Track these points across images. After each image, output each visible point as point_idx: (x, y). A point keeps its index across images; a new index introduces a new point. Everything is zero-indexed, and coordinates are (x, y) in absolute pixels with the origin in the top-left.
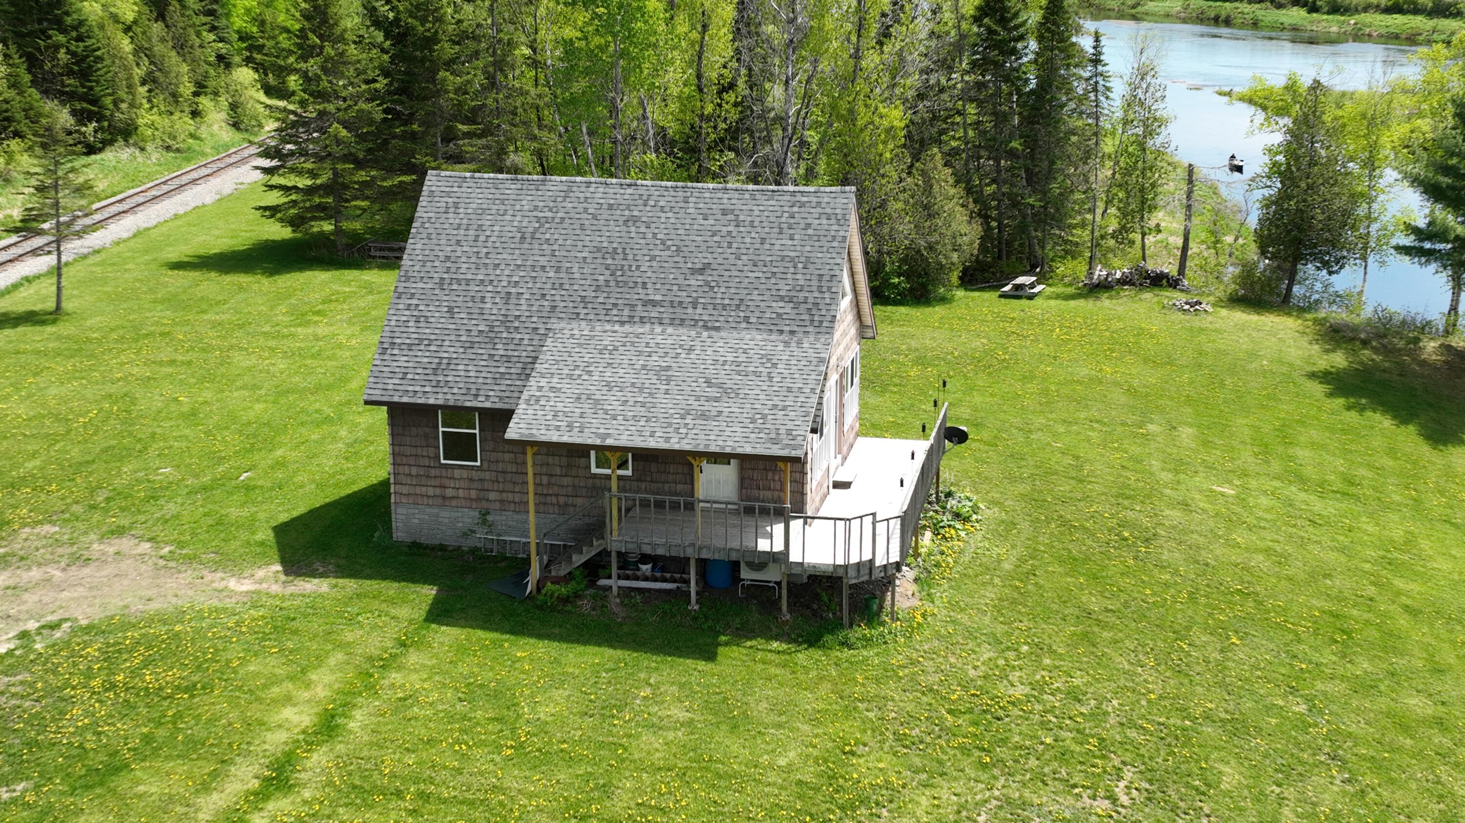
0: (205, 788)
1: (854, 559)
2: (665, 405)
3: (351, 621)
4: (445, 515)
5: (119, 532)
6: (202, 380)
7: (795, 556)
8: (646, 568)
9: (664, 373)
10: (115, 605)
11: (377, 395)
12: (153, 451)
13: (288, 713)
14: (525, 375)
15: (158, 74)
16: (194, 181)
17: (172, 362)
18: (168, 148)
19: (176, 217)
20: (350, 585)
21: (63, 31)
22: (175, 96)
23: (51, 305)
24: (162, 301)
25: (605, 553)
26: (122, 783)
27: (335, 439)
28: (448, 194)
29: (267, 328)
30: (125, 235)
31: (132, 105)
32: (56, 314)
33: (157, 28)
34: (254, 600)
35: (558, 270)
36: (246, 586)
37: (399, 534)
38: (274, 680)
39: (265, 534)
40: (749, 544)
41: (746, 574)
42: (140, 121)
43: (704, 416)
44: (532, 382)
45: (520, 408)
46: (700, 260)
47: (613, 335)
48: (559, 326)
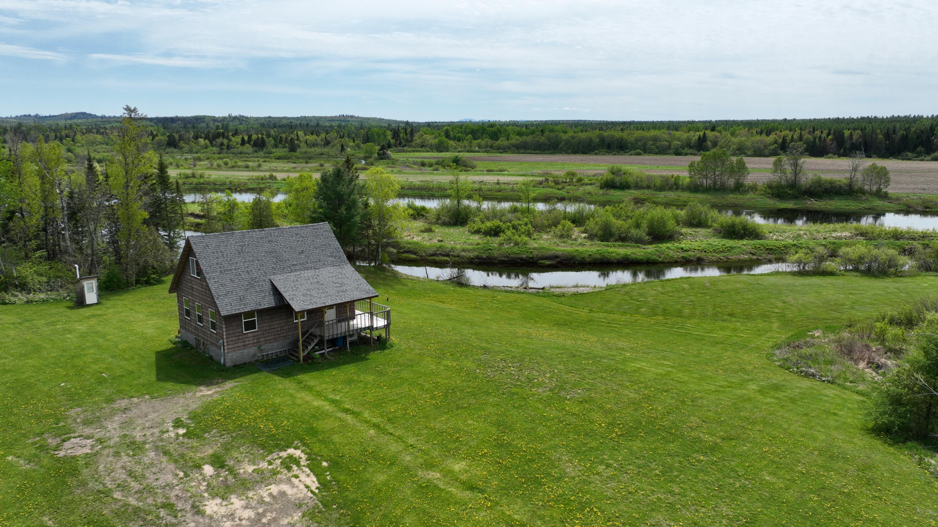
4: (245, 352)
20: (242, 380)
28: (201, 243)
34: (223, 393)
35: (258, 260)
36: (208, 392)
37: (229, 364)
43: (343, 291)
44: (284, 294)
45: (290, 302)
46: (299, 249)
47: (292, 276)
48: (272, 277)
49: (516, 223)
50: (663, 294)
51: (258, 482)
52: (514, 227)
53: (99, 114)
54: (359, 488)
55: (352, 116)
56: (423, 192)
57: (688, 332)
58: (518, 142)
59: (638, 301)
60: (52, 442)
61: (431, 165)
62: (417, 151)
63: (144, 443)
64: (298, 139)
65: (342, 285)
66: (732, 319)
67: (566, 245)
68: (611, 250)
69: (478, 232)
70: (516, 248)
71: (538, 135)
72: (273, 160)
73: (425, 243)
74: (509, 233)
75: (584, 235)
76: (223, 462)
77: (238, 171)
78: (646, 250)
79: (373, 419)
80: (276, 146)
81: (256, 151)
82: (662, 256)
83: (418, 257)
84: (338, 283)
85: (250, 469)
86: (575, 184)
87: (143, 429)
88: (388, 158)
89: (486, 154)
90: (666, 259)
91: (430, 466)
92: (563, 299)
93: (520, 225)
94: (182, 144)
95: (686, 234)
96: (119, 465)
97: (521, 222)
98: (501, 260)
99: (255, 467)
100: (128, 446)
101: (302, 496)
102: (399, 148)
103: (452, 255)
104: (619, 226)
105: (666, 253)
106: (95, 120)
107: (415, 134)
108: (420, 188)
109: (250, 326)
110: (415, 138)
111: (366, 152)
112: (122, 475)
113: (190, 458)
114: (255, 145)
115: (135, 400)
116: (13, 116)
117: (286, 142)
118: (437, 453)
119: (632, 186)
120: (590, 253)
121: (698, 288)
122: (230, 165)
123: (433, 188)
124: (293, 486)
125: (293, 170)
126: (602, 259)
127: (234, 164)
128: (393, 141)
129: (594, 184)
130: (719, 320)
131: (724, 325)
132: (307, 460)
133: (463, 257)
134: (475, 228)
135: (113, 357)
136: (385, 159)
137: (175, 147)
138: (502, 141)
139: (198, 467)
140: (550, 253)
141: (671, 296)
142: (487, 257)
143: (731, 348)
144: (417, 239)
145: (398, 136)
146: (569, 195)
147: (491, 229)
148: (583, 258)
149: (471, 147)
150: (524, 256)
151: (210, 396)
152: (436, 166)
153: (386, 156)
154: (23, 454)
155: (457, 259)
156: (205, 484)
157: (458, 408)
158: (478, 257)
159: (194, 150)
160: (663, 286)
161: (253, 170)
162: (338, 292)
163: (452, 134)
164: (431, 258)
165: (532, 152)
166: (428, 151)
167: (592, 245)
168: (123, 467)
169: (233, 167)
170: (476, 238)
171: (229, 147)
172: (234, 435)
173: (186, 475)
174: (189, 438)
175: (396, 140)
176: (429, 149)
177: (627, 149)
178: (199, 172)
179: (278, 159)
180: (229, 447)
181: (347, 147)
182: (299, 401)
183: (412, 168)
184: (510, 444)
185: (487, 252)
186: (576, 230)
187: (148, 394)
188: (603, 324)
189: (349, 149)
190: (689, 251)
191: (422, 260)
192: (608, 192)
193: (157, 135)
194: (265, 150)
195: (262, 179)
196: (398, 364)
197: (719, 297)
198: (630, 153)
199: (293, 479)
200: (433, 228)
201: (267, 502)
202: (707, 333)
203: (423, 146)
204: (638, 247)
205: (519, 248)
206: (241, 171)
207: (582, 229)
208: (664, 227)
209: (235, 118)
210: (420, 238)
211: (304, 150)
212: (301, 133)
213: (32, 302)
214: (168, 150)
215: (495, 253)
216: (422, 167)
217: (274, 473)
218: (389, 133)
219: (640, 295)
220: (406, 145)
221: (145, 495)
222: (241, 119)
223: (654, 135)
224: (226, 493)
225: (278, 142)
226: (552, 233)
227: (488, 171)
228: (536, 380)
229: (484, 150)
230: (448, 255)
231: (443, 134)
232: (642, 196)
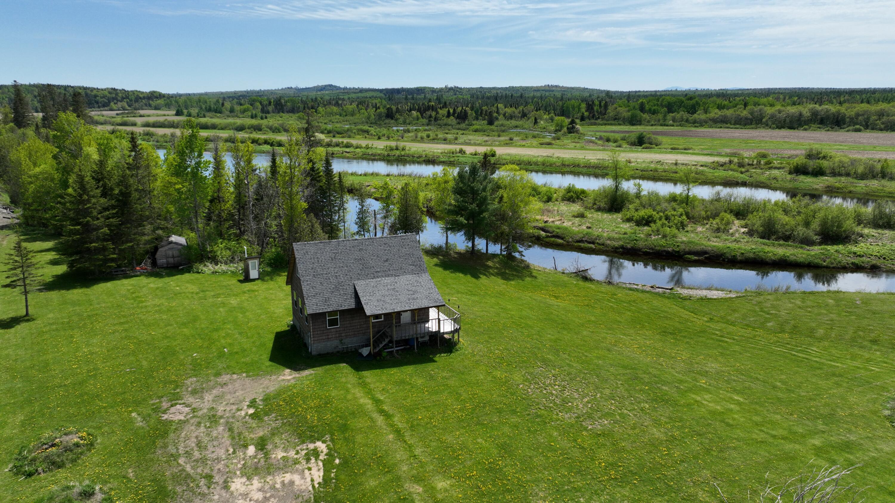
4: (328, 344)
7: (442, 331)
13: (363, 401)
20: (319, 369)
23: (25, 313)
28: (303, 249)
32: (28, 316)
34: (298, 379)
35: (347, 267)
36: (289, 377)
39: (269, 363)
41: (420, 340)
43: (413, 299)
44: (361, 299)
45: (365, 306)
46: (385, 258)
47: (373, 282)
48: (356, 282)
49: (669, 214)
50: (800, 307)
51: (279, 468)
52: (667, 218)
53: (342, 86)
54: (349, 490)
55: (556, 86)
56: (597, 171)
57: (807, 357)
58: (717, 116)
59: (768, 314)
60: (165, 405)
61: (615, 141)
62: (609, 124)
63: (221, 417)
64: (498, 112)
65: (415, 292)
66: (873, 347)
67: (718, 240)
68: (767, 249)
69: (629, 220)
70: (663, 240)
71: (740, 108)
72: (471, 132)
73: (574, 228)
74: (659, 223)
75: (743, 230)
76: (265, 445)
77: (437, 143)
78: (809, 252)
79: (399, 424)
80: (477, 119)
81: (459, 123)
82: (828, 260)
83: (565, 243)
84: (411, 290)
85: (280, 454)
86: (762, 167)
87: (227, 404)
88: (577, 132)
89: (680, 127)
90: (832, 263)
91: (418, 479)
92: (687, 303)
93: (674, 215)
94: (398, 116)
95: (867, 236)
96: (196, 434)
97: (675, 213)
98: (646, 252)
99: (285, 454)
100: (210, 418)
101: (303, 487)
102: (593, 121)
103: (598, 243)
104: (784, 223)
105: (833, 257)
106: (338, 91)
107: (609, 107)
108: (596, 167)
109: (333, 322)
110: (609, 111)
111: (557, 125)
112: (192, 443)
113: (244, 437)
114: (458, 117)
115: (235, 376)
116: (280, 88)
117: (486, 115)
118: (432, 467)
119: (828, 172)
120: (743, 251)
121: (845, 305)
122: (431, 138)
123: (608, 167)
124: (303, 478)
125: (483, 144)
126: (755, 258)
127: (435, 137)
128: (586, 114)
129: (783, 168)
130: (855, 346)
131: (859, 353)
132: (326, 455)
133: (607, 246)
134: (628, 216)
135: (240, 334)
136: (573, 133)
137: (392, 119)
138: (699, 115)
139: (246, 446)
140: (698, 248)
141: (810, 312)
142: (632, 247)
143: (848, 383)
144: (567, 224)
145: (592, 109)
146: (751, 180)
147: (643, 218)
148: (734, 256)
149: (665, 120)
150: (670, 249)
151: (289, 381)
152: (621, 142)
153: (575, 130)
154: (142, 412)
155: (601, 247)
156: (243, 462)
157: (478, 423)
158: (622, 247)
159: (408, 121)
160: (803, 299)
161: (450, 143)
162: (409, 300)
163: (647, 107)
164: (576, 244)
165: (731, 126)
166: (620, 124)
167: (748, 242)
168: (197, 437)
169: (434, 139)
170: (626, 227)
171: (436, 119)
172: (285, 421)
173: (234, 452)
174: (253, 419)
175: (590, 113)
176: (621, 122)
177: (844, 124)
178: (401, 144)
179: (475, 131)
180: (276, 432)
181: (541, 119)
182: (349, 397)
183: (596, 143)
184: (501, 470)
185: (633, 243)
186: (737, 222)
187: (246, 372)
188: (714, 337)
189: (542, 122)
190: (863, 256)
191: (568, 245)
192: (797, 178)
193: (379, 108)
194: (467, 122)
195: (453, 153)
196: (452, 371)
197: (868, 318)
198: (847, 129)
199: (306, 471)
200: (588, 214)
201: (277, 489)
202: (831, 361)
203: (617, 119)
204: (802, 248)
205: (666, 240)
206: (440, 143)
207: (743, 222)
208: (839, 226)
209: (451, 89)
210: (570, 223)
211: (500, 123)
212: (500, 106)
213: (216, 272)
214: (387, 121)
215: (641, 244)
216: (607, 143)
217: (296, 462)
218: (583, 105)
219: (773, 307)
220: (599, 118)
221: (199, 464)
222: (455, 90)
223: (881, 109)
224: (252, 474)
225: (479, 114)
226: (708, 226)
227: (672, 149)
228: (570, 404)
229: (678, 124)
230: (593, 243)
231: (637, 107)
232: (837, 185)
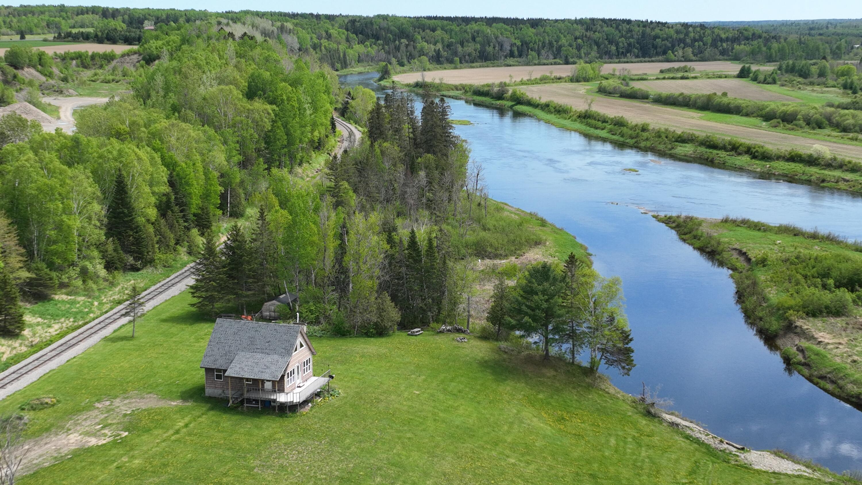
0: (165, 433)
1: (289, 401)
2: (256, 370)
3: (194, 410)
4: (216, 391)
5: (150, 393)
6: (169, 358)
7: (278, 400)
8: (254, 402)
9: (257, 363)
10: (150, 406)
11: (202, 366)
12: (157, 376)
13: (180, 424)
14: (231, 363)
15: (163, 239)
16: (173, 285)
17: (162, 353)
18: (165, 266)
19: (166, 301)
20: (195, 404)
21: (132, 230)
22: (168, 246)
23: (131, 334)
24: (161, 334)
25: (244, 399)
26: (151, 432)
27: (199, 374)
28: (221, 324)
29: (188, 343)
30: (151, 308)
31: (153, 253)
32: (132, 338)
33: (163, 221)
34: (176, 406)
35: (241, 341)
36: (175, 403)
37: (207, 395)
38: (177, 419)
39: (179, 394)
40: (269, 397)
42: (156, 258)
43: (264, 372)
45: (229, 370)
47: (249, 355)
48: (239, 353)
51: (95, 436)
60: (105, 399)
76: (107, 426)
85: (105, 431)
96: (93, 414)
101: (90, 444)
109: (219, 377)
112: (85, 417)
113: (106, 421)
124: (97, 442)
132: (120, 437)
151: (172, 405)
173: (92, 425)
174: (123, 415)
180: (120, 423)
199: (102, 440)
201: (82, 442)
217: (105, 436)
